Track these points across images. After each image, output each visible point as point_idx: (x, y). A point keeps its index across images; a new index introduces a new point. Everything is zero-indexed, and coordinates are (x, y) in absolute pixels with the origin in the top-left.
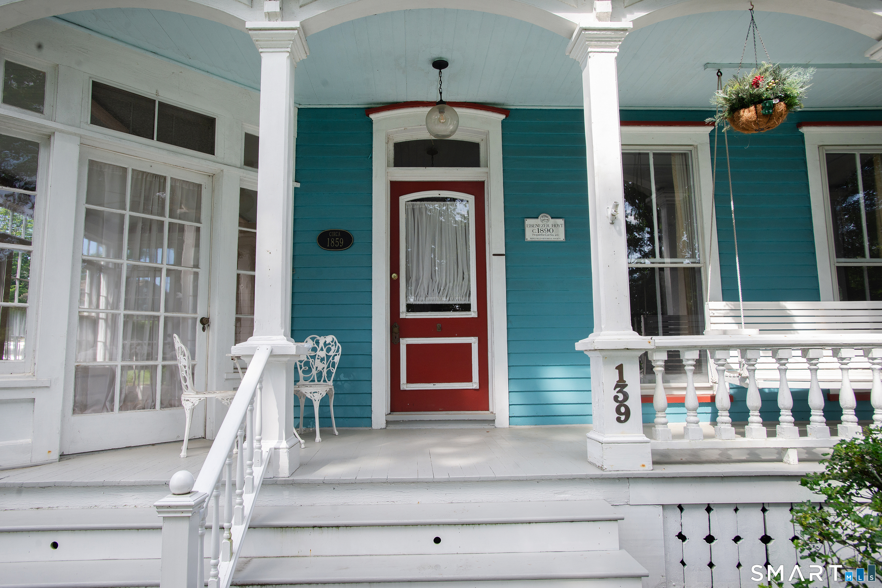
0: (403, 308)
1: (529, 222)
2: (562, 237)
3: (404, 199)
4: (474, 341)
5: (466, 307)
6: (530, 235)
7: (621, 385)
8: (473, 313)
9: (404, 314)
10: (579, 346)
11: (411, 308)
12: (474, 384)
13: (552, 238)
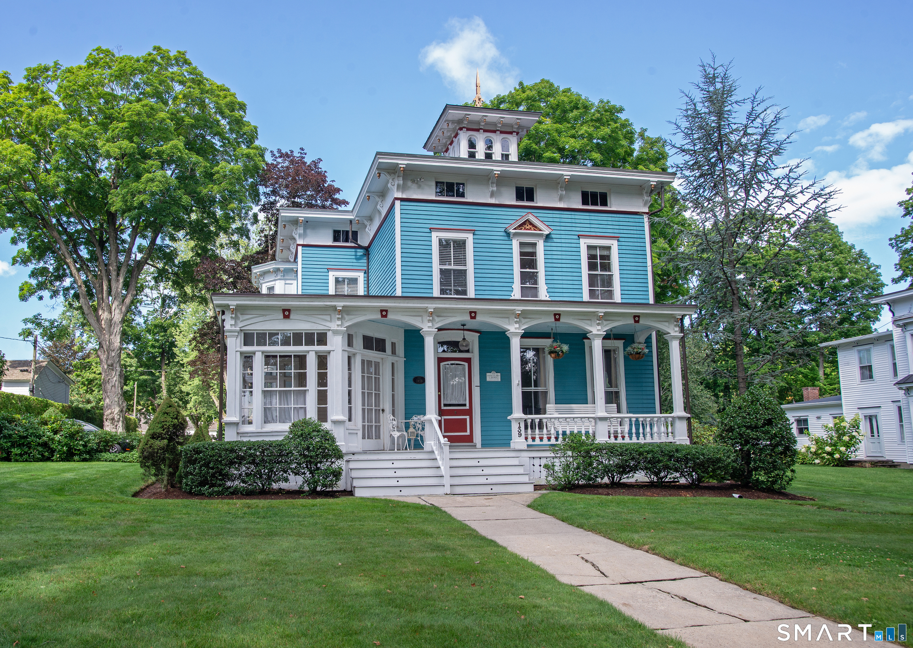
0: (442, 405)
1: (488, 374)
2: (499, 380)
3: (442, 364)
4: (468, 417)
5: (465, 405)
6: (488, 379)
7: (519, 428)
8: (467, 407)
9: (443, 408)
10: (509, 418)
11: (445, 405)
12: (468, 433)
13: (496, 380)
